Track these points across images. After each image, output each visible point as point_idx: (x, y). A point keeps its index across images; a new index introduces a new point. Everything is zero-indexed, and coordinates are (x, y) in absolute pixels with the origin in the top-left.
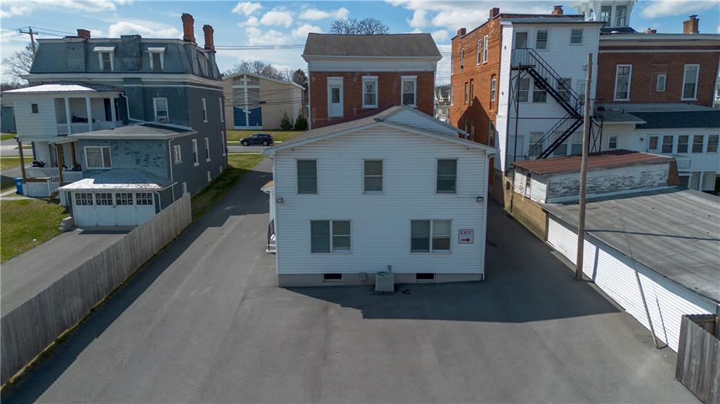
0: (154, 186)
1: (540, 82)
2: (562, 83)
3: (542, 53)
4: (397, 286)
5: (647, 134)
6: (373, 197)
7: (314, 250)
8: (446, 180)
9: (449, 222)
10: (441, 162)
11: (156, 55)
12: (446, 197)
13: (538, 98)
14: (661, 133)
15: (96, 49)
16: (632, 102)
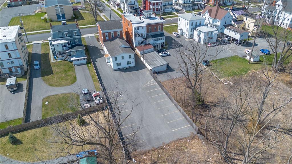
0: (85, 57)
1: (139, 34)
2: (142, 34)
3: (138, 31)
4: (126, 68)
5: (153, 39)
6: (123, 60)
7: (117, 66)
8: (130, 57)
9: (131, 61)
10: (130, 55)
11: (75, 33)
12: (130, 59)
13: (138, 37)
14: (155, 38)
15: (65, 33)
16: (152, 32)
